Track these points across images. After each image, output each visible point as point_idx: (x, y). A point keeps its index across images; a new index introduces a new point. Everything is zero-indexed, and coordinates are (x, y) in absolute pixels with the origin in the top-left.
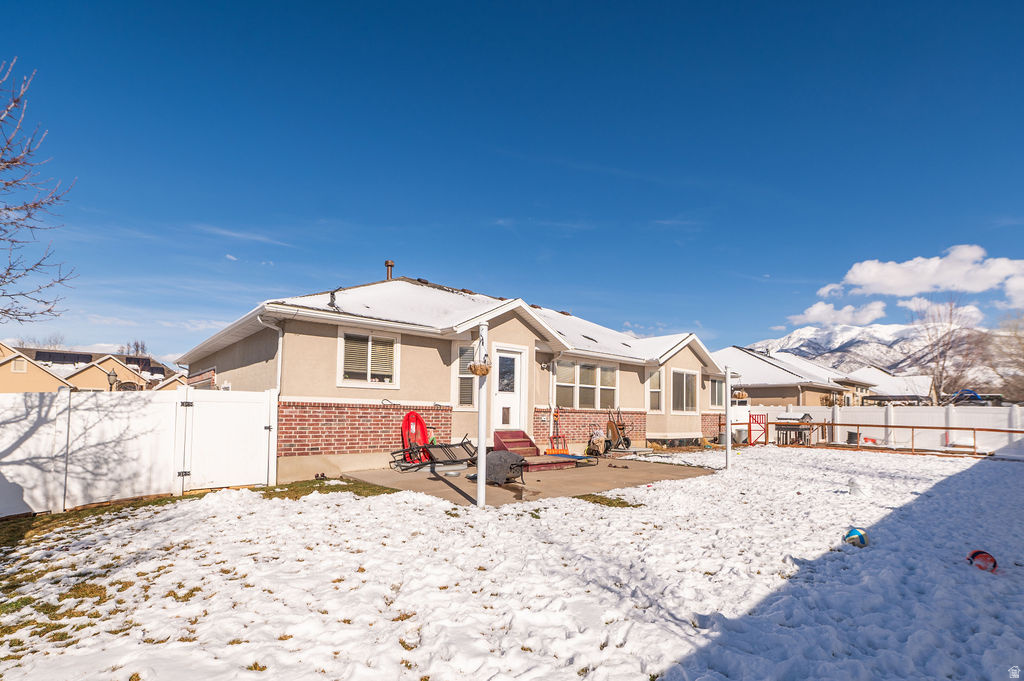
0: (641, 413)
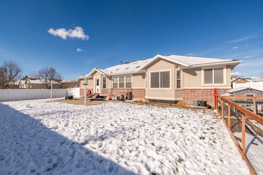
0: (143, 89)
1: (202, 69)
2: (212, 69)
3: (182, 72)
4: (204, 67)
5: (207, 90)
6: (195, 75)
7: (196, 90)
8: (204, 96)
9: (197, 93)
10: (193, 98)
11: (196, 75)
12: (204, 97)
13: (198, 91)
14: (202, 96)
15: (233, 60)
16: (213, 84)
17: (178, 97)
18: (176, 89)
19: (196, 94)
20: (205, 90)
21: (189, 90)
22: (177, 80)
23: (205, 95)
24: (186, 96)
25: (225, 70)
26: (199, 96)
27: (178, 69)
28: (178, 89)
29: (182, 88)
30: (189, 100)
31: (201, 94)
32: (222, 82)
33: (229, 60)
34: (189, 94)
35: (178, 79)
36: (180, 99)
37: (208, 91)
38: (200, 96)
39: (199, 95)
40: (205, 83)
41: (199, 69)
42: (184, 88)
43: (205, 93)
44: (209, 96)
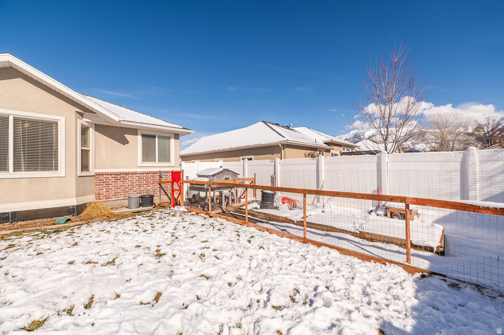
1: (139, 132)
2: (154, 137)
3: (91, 131)
4: (142, 129)
5: (148, 173)
6: (125, 142)
7: (127, 174)
8: (142, 187)
9: (130, 181)
10: (120, 193)
11: (127, 142)
12: (142, 189)
13: (130, 177)
14: (140, 187)
15: (184, 128)
16: (157, 164)
17: (84, 195)
18: (79, 173)
19: (128, 183)
20: (145, 175)
21: (111, 174)
22: (82, 150)
23: (145, 184)
24: (105, 190)
25: (172, 141)
26: (133, 187)
27: (85, 121)
28: (85, 173)
29: (93, 170)
30: (112, 198)
31: (137, 182)
32: (169, 161)
33: (177, 126)
34: (110, 184)
35: (83, 148)
36: (90, 198)
37: (149, 175)
38: (136, 187)
39: (134, 185)
40: (143, 161)
41: (134, 131)
42: (98, 171)
43: (145, 180)
44: (152, 185)
